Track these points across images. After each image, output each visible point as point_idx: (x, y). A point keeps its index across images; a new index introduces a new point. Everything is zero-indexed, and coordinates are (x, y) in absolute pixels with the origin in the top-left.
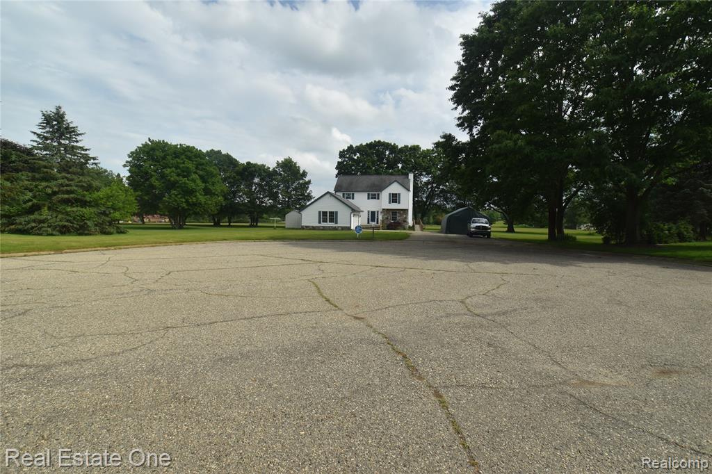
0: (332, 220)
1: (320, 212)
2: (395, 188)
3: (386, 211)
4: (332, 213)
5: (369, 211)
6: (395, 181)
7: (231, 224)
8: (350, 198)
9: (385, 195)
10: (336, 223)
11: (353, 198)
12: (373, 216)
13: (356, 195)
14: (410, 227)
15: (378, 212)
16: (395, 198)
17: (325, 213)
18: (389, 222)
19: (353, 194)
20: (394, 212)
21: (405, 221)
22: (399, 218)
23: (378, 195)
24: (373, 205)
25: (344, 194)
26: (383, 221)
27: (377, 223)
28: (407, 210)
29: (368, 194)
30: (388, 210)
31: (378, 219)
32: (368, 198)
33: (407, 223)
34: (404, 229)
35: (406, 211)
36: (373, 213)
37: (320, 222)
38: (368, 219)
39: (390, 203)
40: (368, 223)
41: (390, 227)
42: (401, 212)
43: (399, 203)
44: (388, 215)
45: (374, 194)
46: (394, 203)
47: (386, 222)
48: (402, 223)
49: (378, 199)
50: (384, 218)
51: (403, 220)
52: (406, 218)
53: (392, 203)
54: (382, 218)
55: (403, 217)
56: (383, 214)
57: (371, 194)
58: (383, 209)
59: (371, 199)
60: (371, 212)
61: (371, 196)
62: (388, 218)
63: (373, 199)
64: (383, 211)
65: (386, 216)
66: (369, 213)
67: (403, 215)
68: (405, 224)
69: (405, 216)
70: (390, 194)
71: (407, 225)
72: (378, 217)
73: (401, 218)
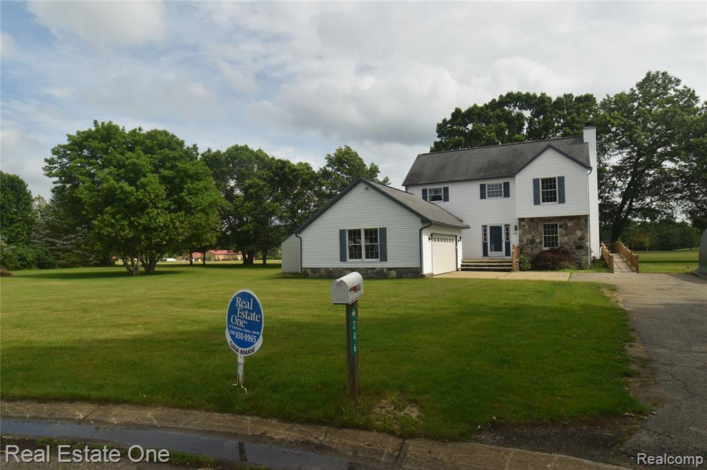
0: (371, 253)
1: (342, 232)
2: (549, 165)
3: (528, 224)
4: (371, 234)
5: (484, 227)
6: (549, 147)
7: (268, 262)
8: (439, 198)
9: (523, 184)
10: (384, 259)
11: (446, 199)
12: (495, 236)
13: (455, 191)
14: (594, 261)
15: (507, 227)
16: (550, 190)
17: (355, 234)
18: (536, 252)
19: (446, 190)
20: (550, 225)
21: (582, 245)
22: (562, 239)
23: (507, 185)
24: (496, 212)
25: (424, 192)
26: (521, 250)
27: (508, 253)
28: (586, 218)
29: (482, 187)
30: (532, 220)
31: (508, 245)
32: (483, 196)
33: (587, 250)
34: (580, 267)
35: (582, 221)
36: (496, 231)
37: (343, 259)
38: (485, 245)
39: (536, 202)
40: (485, 254)
41: (539, 264)
42: (570, 224)
43: (562, 201)
44: (533, 234)
45: (497, 185)
46: (548, 203)
47: (529, 250)
48: (573, 251)
49: (507, 194)
50: (525, 241)
51: (575, 243)
52: (583, 239)
53: (543, 201)
54: (518, 243)
55: (575, 237)
56: (521, 230)
57: (489, 186)
58: (521, 220)
59: (489, 196)
60: (491, 227)
61: (489, 189)
62: (535, 241)
63: (493, 196)
64: (520, 224)
65: (530, 237)
66: (485, 230)
67: (575, 231)
68: (579, 253)
69: (582, 233)
70: (536, 181)
71: (585, 258)
72: (508, 239)
73: (570, 240)
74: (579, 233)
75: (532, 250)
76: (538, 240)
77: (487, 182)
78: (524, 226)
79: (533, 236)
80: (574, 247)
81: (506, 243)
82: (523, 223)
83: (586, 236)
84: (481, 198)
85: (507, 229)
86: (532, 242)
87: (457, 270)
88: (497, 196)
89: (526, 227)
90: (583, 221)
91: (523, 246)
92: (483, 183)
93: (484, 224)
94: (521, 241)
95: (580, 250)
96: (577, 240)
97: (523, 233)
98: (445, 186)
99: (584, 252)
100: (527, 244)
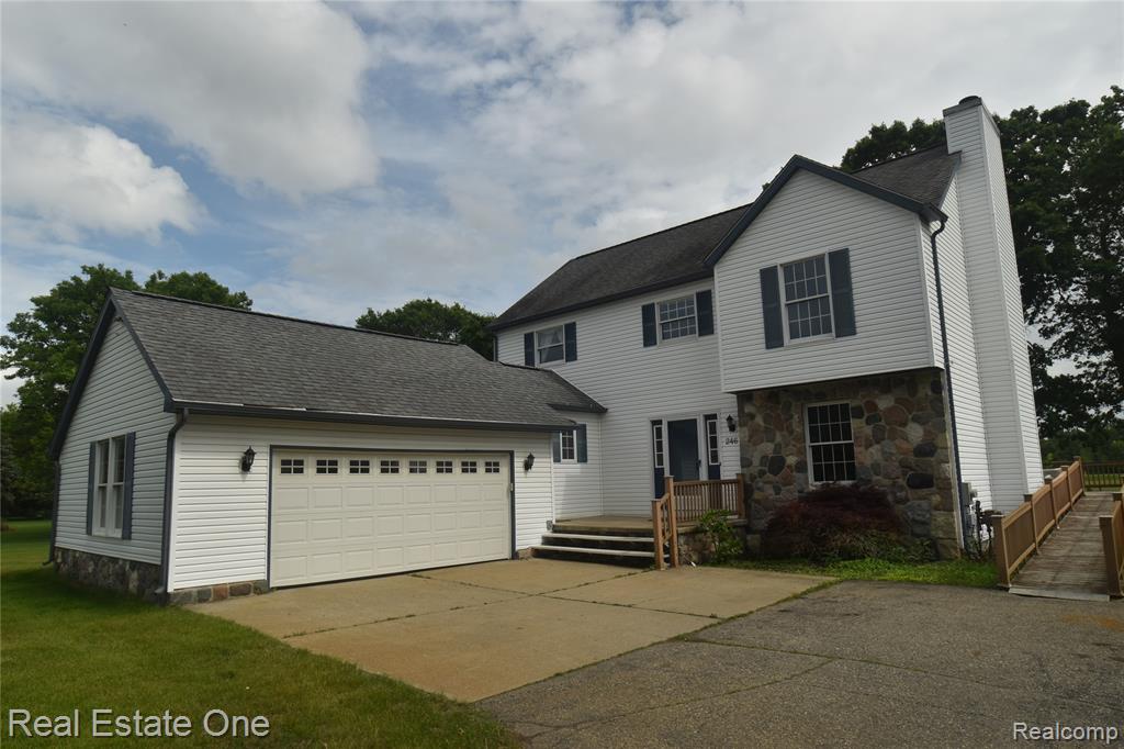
1: (92, 450)
2: (802, 220)
3: (763, 409)
5: (656, 423)
6: (799, 164)
9: (734, 289)
11: (573, 355)
13: (589, 332)
15: (710, 421)
16: (809, 296)
18: (789, 494)
19: (571, 331)
20: (828, 408)
21: (928, 474)
22: (867, 453)
23: (705, 301)
25: (529, 340)
26: (746, 490)
28: (937, 379)
29: (648, 313)
30: (773, 395)
31: (714, 472)
32: (649, 340)
33: (946, 491)
35: (924, 388)
36: (684, 433)
38: (659, 473)
39: (773, 339)
42: (884, 403)
43: (846, 327)
44: (778, 438)
45: (681, 304)
46: (808, 339)
47: (770, 491)
48: (900, 494)
49: (706, 327)
50: (756, 462)
51: (904, 465)
52: (931, 453)
53: (794, 335)
54: (738, 469)
55: (905, 445)
56: (745, 429)
57: (663, 307)
58: (744, 397)
59: (665, 337)
60: (670, 424)
61: (663, 317)
62: (782, 460)
63: (675, 335)
64: (741, 410)
65: (768, 448)
66: (659, 432)
67: (904, 424)
68: (918, 504)
69: (927, 433)
70: (768, 276)
71: (940, 517)
72: (715, 457)
73: (887, 456)
74: (915, 433)
75: (778, 490)
76: (791, 460)
77: (657, 299)
78: (752, 417)
79: (778, 448)
80: (901, 481)
81: (710, 468)
82: (748, 409)
83: (939, 442)
84: (646, 344)
85: (713, 428)
86: (775, 464)
87: (515, 555)
88: (684, 333)
89: (759, 420)
90: (925, 391)
91: (753, 478)
92: (647, 301)
93: (656, 415)
94: (745, 462)
95: (925, 491)
96: (912, 459)
97: (751, 437)
98: (569, 320)
99: (936, 499)
100: (762, 473)
